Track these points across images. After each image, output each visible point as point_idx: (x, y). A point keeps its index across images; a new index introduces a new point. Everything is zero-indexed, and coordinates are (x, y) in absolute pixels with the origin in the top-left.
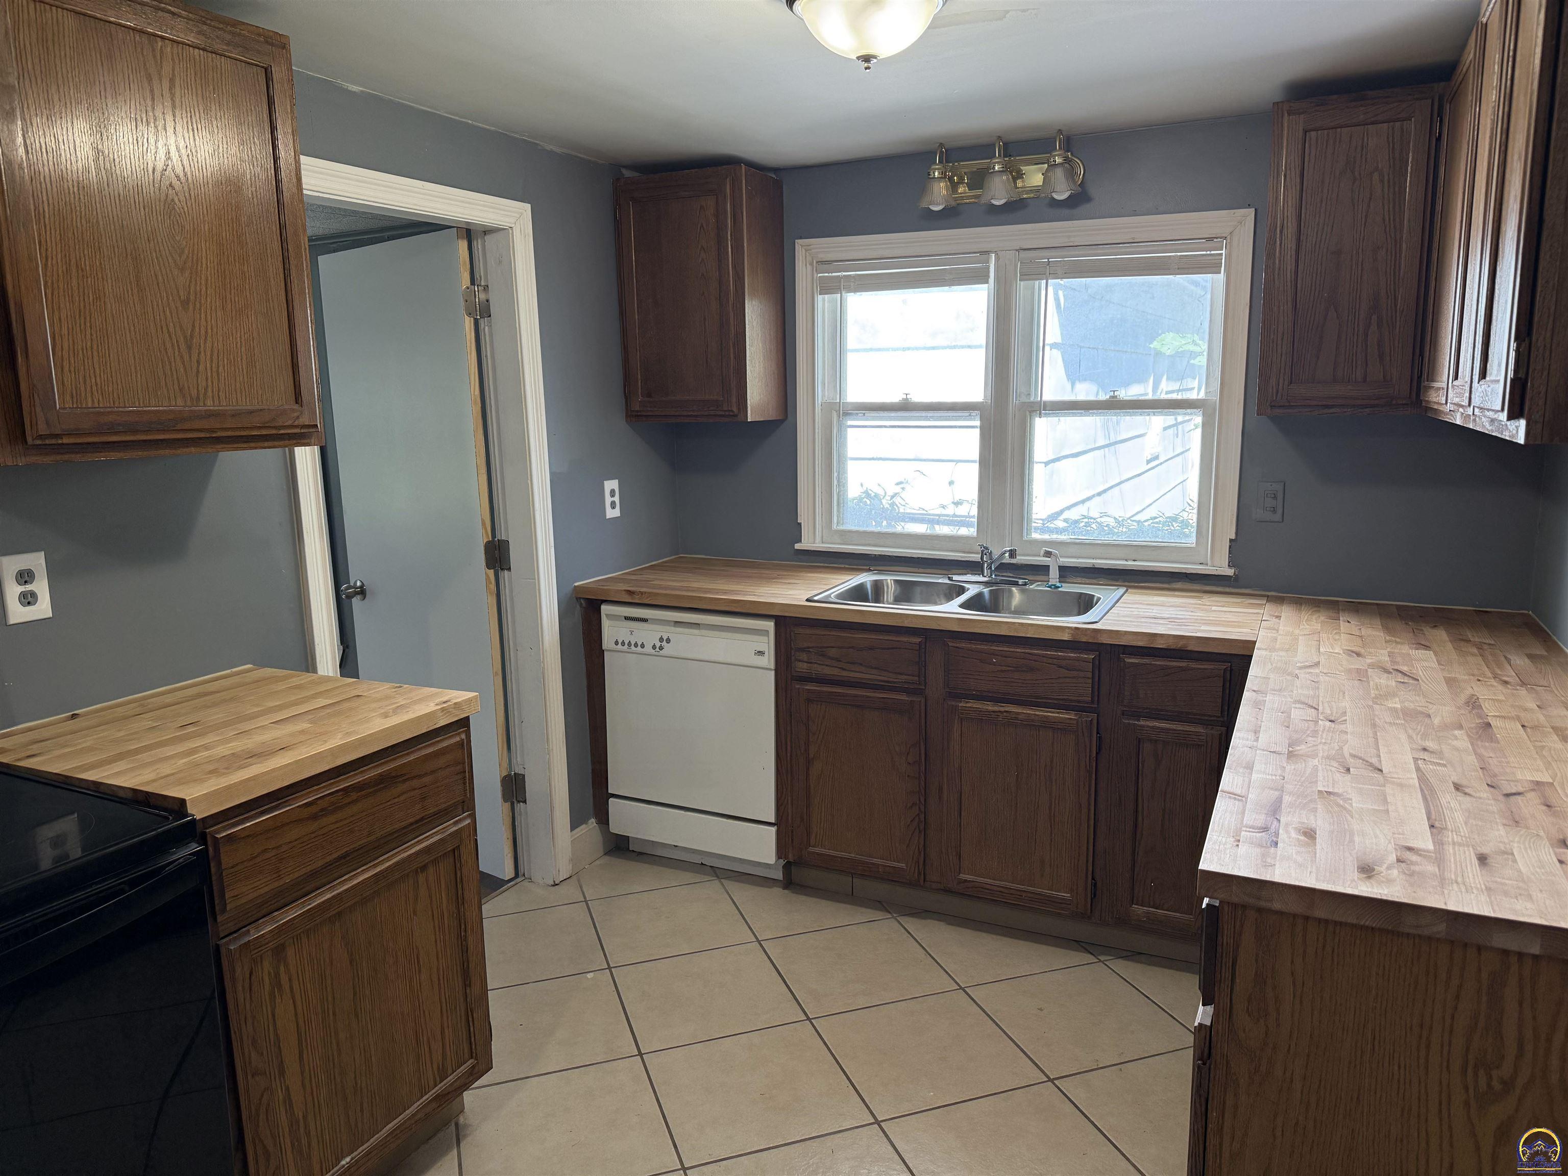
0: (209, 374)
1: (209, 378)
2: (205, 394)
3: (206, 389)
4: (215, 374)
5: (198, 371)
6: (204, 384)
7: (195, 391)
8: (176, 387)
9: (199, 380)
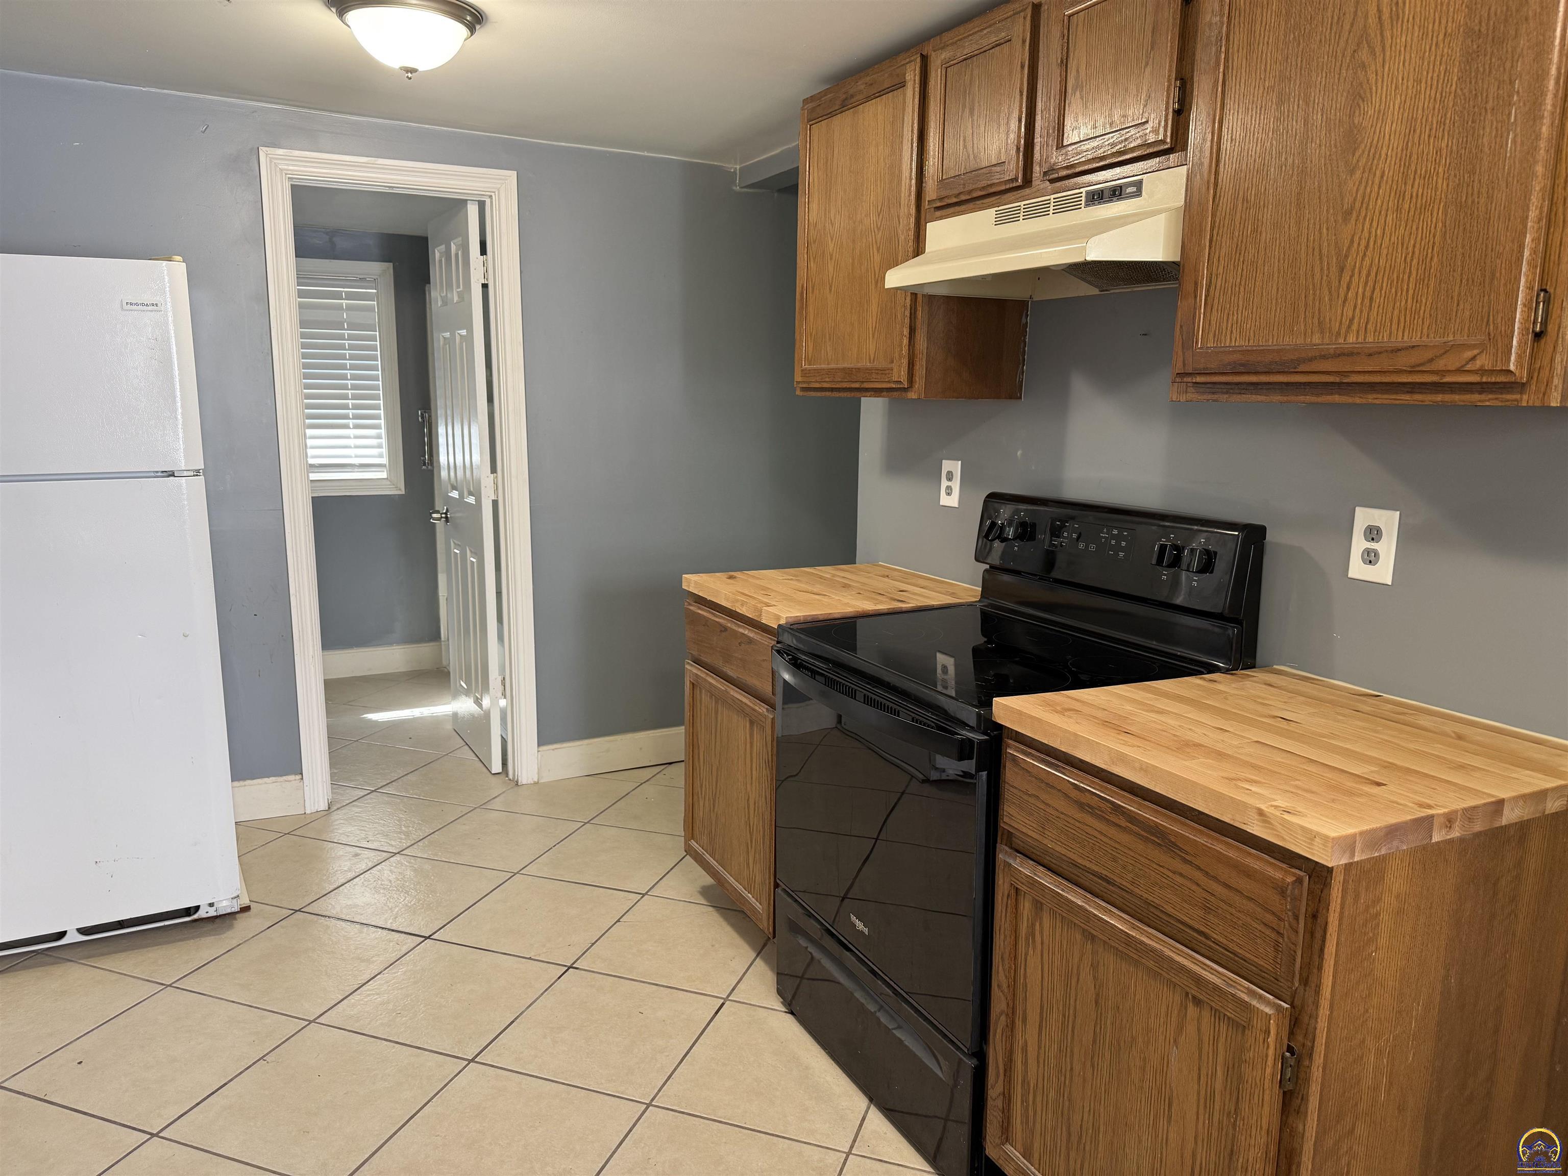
0: (1359, 302)
1: (1359, 306)
2: (1349, 327)
3: (1351, 320)
4: (1367, 302)
5: (1346, 299)
6: (1350, 314)
7: (1337, 324)
8: (1316, 321)
9: (1345, 309)
